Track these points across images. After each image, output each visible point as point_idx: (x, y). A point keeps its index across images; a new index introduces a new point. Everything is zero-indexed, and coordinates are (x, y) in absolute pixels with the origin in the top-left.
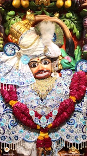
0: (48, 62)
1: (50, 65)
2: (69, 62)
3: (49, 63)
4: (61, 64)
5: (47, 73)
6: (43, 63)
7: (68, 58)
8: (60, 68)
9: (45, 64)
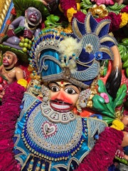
0: (74, 92)
1: (76, 96)
2: (105, 103)
3: (76, 93)
4: (92, 100)
5: (67, 107)
6: (67, 90)
7: (105, 96)
8: (88, 105)
9: (70, 92)
